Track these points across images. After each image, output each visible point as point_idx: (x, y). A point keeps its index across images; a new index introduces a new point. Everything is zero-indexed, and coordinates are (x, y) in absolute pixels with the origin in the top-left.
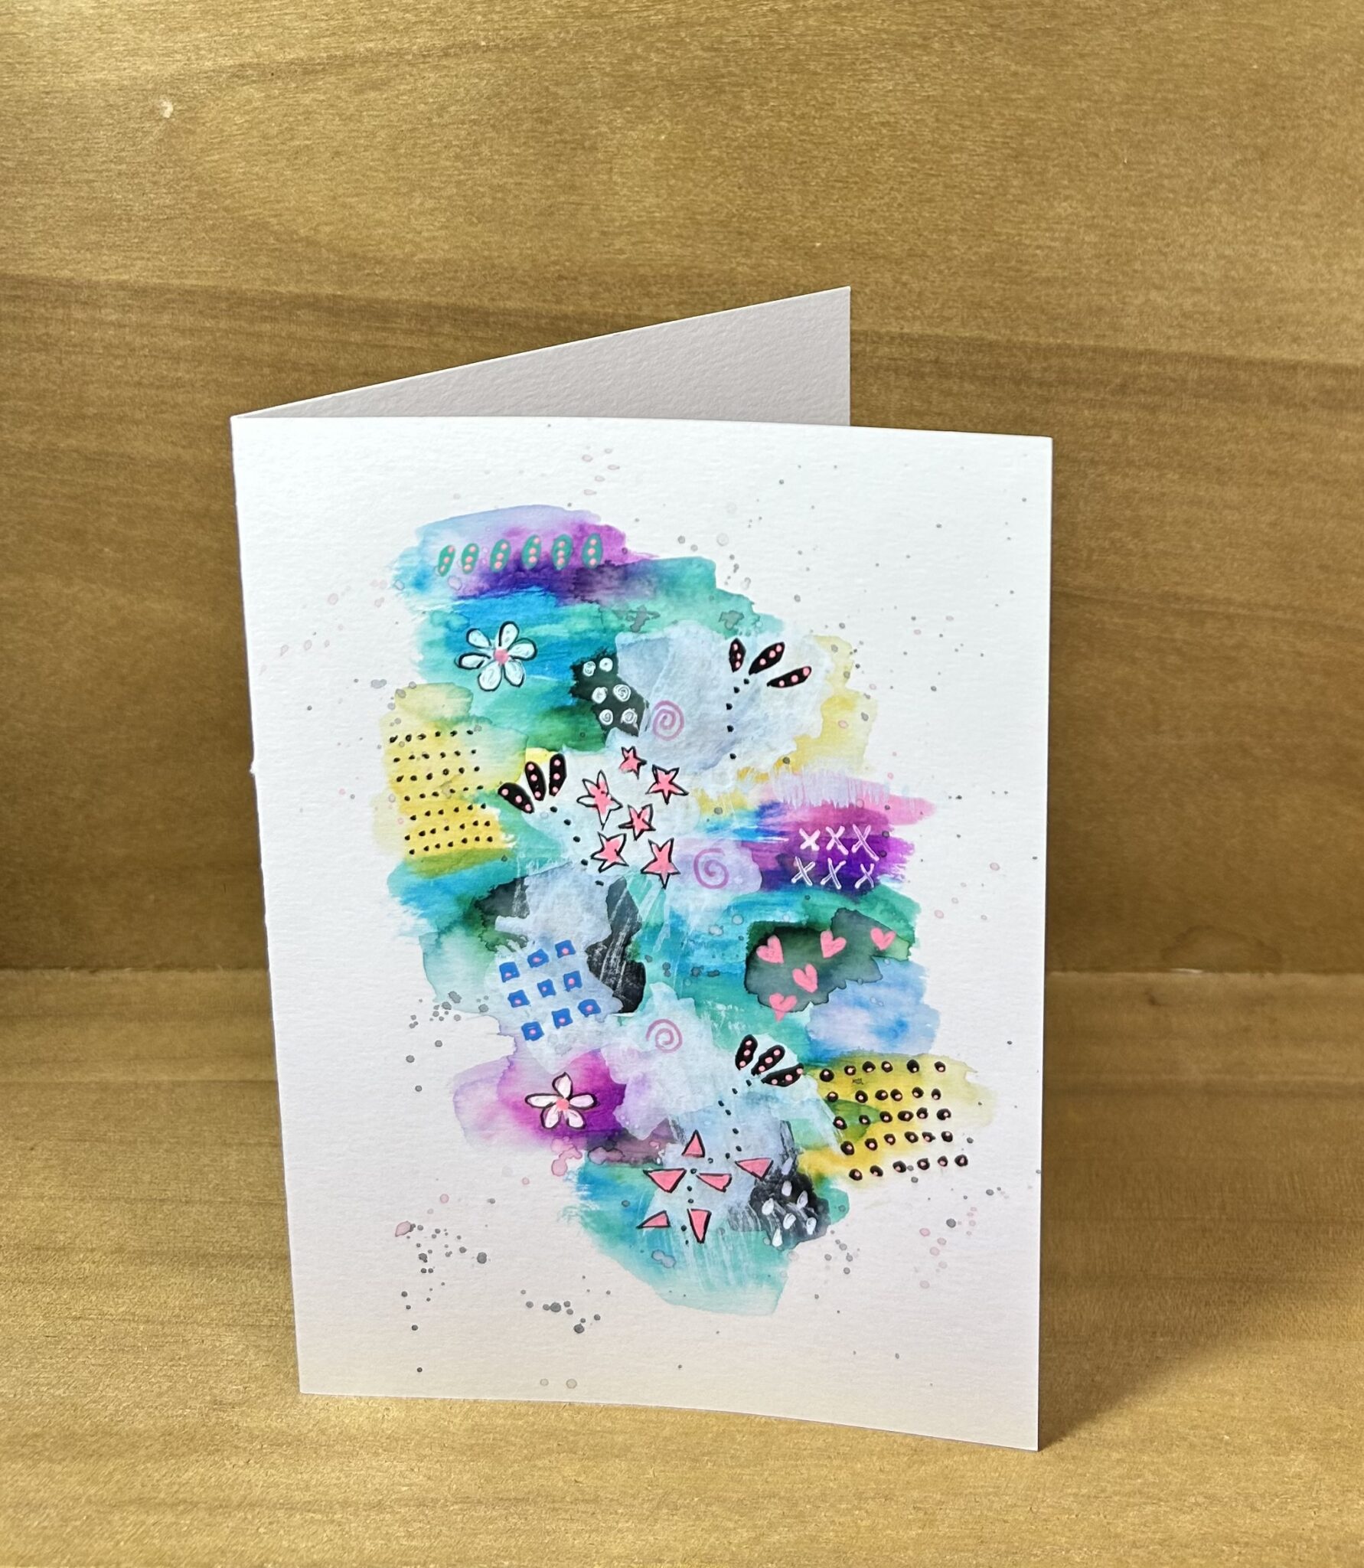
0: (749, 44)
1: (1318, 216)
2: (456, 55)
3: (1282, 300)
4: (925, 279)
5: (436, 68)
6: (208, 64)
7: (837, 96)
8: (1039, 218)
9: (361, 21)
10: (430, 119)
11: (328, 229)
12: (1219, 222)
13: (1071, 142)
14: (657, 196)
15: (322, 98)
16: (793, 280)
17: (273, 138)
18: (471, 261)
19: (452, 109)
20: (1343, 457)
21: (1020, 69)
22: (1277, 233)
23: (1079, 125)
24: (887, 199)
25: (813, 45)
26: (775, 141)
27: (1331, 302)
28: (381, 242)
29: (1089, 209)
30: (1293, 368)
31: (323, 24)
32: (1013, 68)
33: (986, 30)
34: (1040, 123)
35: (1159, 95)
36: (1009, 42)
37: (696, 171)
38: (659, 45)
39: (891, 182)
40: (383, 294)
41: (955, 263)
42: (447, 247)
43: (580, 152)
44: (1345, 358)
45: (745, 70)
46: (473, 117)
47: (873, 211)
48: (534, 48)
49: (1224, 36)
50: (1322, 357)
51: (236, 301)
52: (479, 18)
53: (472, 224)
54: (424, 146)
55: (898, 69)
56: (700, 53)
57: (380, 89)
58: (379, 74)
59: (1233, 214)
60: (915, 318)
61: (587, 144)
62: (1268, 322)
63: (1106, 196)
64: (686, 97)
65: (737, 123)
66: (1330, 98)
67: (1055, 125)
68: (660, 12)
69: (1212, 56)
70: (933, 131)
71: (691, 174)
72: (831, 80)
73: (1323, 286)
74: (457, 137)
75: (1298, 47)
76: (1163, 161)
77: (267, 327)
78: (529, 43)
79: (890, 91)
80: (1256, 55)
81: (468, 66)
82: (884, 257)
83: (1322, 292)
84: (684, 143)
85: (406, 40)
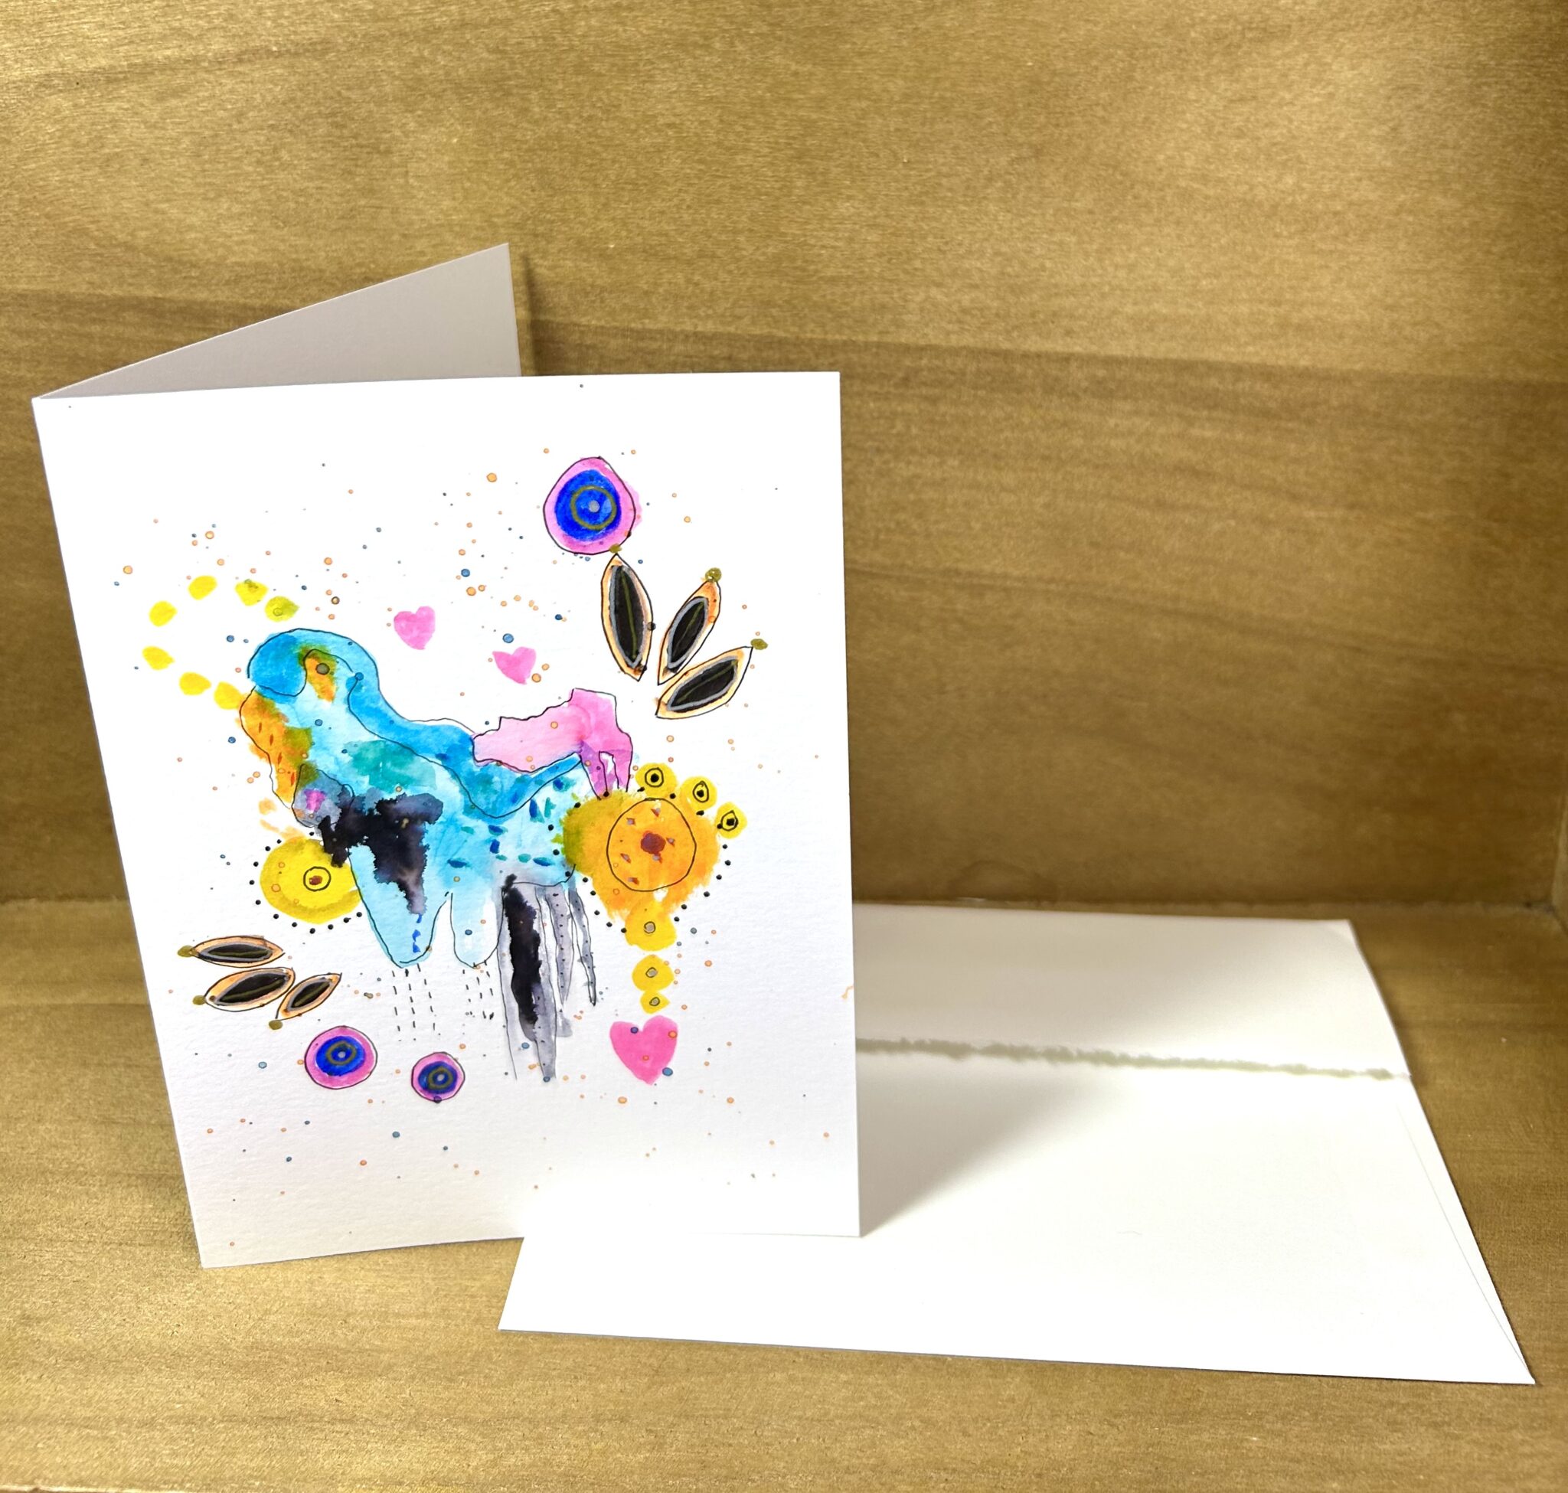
0: (533, 45)
1: (1091, 212)
2: (250, 61)
3: (1056, 294)
4: (716, 279)
5: (231, 74)
6: (16, 74)
7: (622, 97)
8: (823, 218)
9: (156, 28)
10: (230, 125)
11: (143, 234)
12: (996, 220)
13: (852, 142)
14: (454, 199)
15: (126, 106)
16: (590, 280)
17: (84, 146)
18: (281, 265)
19: (251, 114)
20: (1113, 443)
21: (801, 69)
22: (1052, 230)
23: (858, 125)
24: (676, 201)
25: (597, 46)
26: (564, 143)
27: (1103, 296)
28: (194, 247)
29: (871, 209)
30: (1066, 359)
31: (121, 33)
32: (794, 67)
33: (765, 29)
34: (821, 124)
35: (936, 94)
36: (788, 41)
37: (489, 174)
38: (445, 47)
39: (679, 184)
40: (202, 295)
41: (742, 264)
42: (256, 250)
43: (375, 156)
44: (1115, 349)
45: (530, 72)
46: (271, 122)
47: (662, 213)
48: (325, 51)
49: (999, 33)
50: (1094, 349)
51: (65, 304)
52: (269, 23)
53: (278, 227)
54: (227, 152)
55: (680, 70)
56: (485, 55)
57: (181, 97)
58: (179, 80)
59: (1008, 211)
60: (708, 317)
61: (382, 147)
62: (1042, 316)
63: (886, 195)
64: (476, 99)
65: (525, 125)
66: (1103, 95)
67: (836, 125)
68: (444, 13)
69: (988, 53)
70: (718, 132)
71: (485, 177)
72: (616, 82)
73: (1095, 280)
74: (257, 142)
75: (1071, 43)
76: (941, 161)
77: (96, 329)
78: (319, 47)
79: (675, 92)
80: (1030, 52)
81: (263, 73)
82: (675, 258)
83: (1094, 286)
84: (475, 146)
85: (200, 47)
